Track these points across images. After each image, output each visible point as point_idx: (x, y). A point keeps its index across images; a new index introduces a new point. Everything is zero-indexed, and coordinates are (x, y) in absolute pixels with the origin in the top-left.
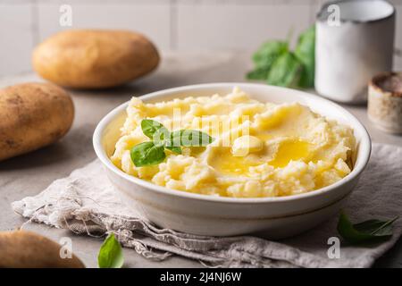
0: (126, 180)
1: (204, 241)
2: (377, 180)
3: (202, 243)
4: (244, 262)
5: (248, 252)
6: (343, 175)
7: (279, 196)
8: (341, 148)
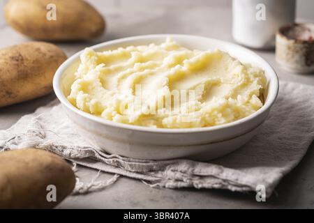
0: (80, 115)
1: (144, 164)
2: (283, 112)
3: (143, 166)
4: (177, 180)
5: (181, 171)
6: (257, 108)
7: (205, 126)
8: (255, 86)
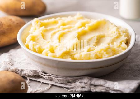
0: (31, 53)
1: (65, 79)
2: (138, 51)
3: (64, 80)
4: (82, 87)
5: (84, 83)
6: (124, 49)
7: (97, 59)
8: (124, 38)
